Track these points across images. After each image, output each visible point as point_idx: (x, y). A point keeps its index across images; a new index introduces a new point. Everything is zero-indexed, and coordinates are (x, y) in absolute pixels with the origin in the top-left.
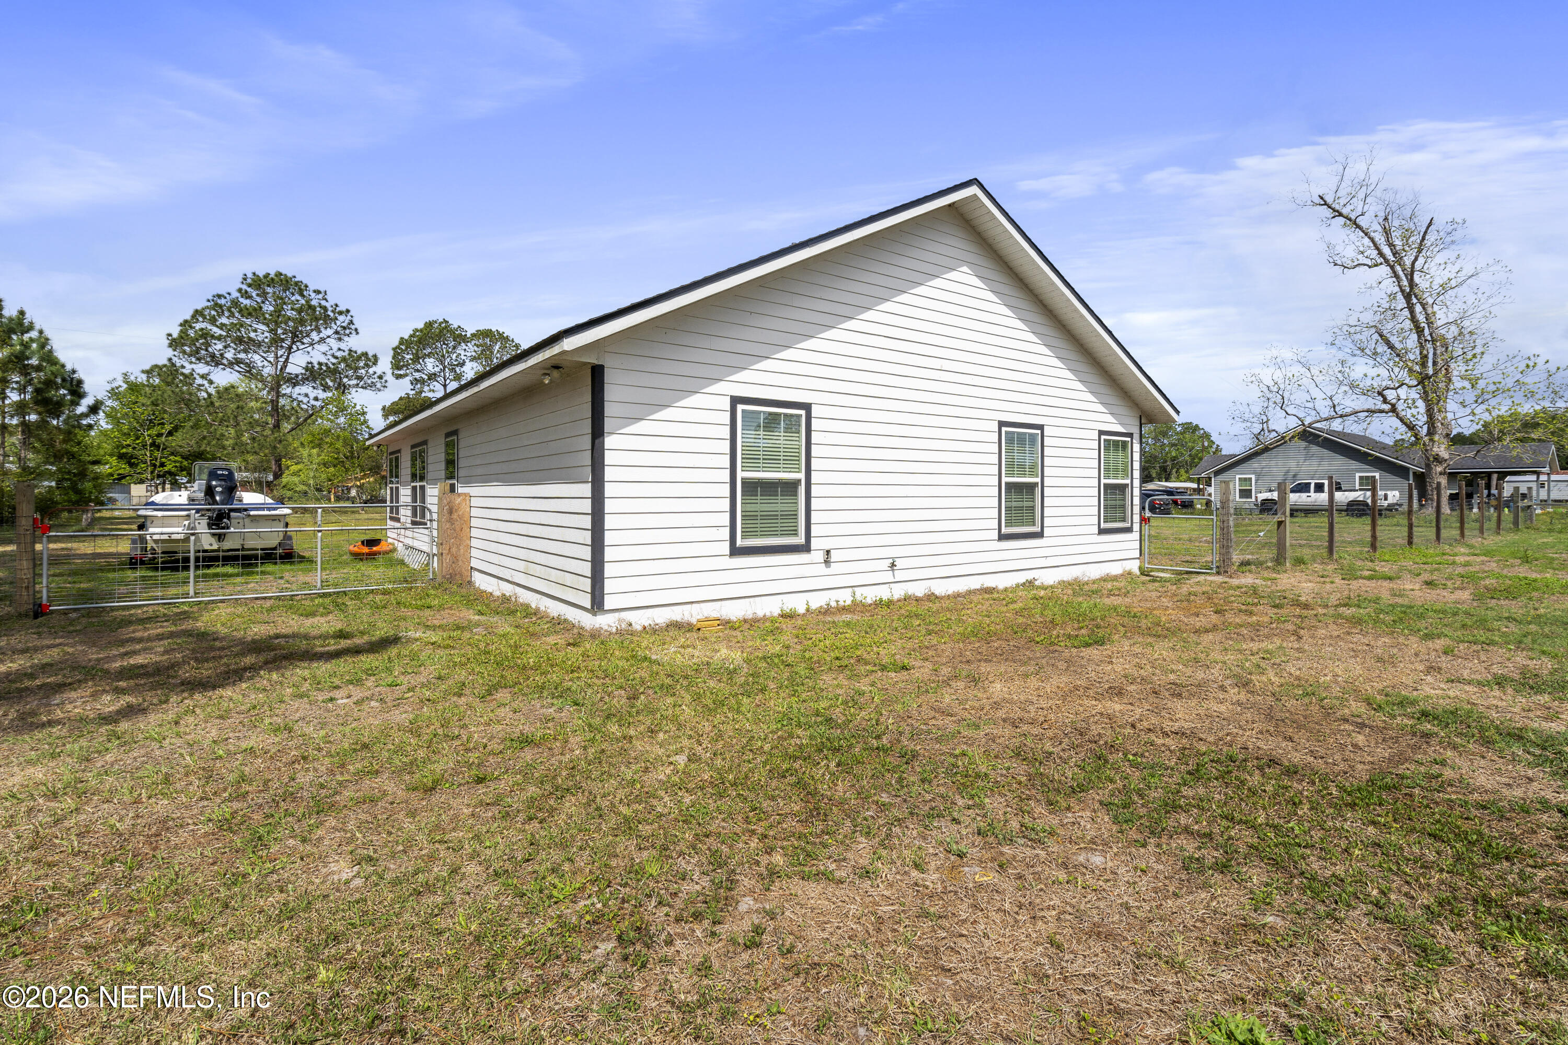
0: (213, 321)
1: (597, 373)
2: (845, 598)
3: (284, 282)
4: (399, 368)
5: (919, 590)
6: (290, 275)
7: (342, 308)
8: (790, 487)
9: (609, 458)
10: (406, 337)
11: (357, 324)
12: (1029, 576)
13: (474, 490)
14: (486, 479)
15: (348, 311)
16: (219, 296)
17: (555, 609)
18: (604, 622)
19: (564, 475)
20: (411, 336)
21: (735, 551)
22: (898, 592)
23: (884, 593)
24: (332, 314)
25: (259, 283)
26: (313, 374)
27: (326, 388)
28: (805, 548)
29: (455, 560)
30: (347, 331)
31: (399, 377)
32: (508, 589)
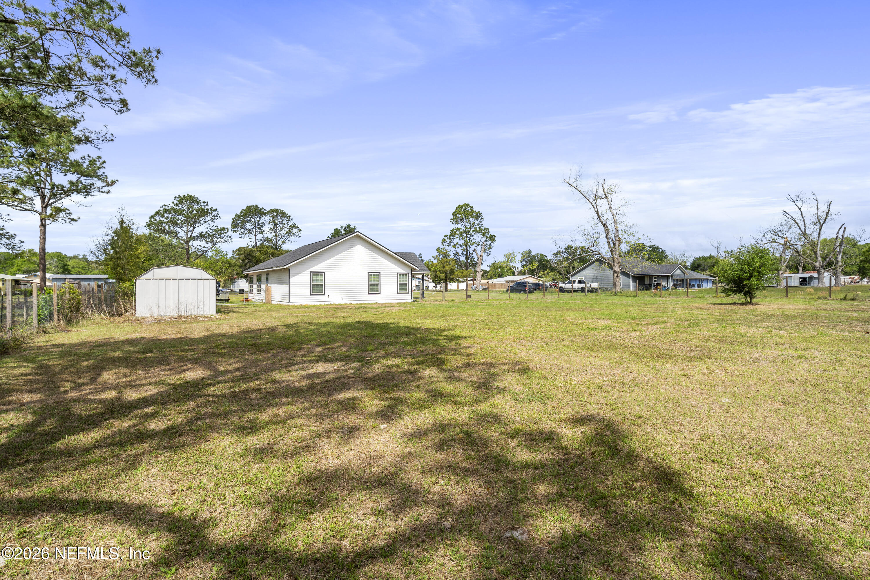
0: (163, 216)
1: (289, 270)
2: (332, 303)
3: (191, 199)
4: (235, 228)
5: (348, 303)
6: (193, 195)
7: (214, 208)
8: (321, 285)
9: (291, 281)
10: (239, 214)
11: (220, 215)
12: (377, 301)
13: (272, 286)
14: (274, 283)
15: (216, 209)
16: (165, 206)
17: (284, 303)
18: (290, 304)
19: (285, 283)
20: (241, 213)
21: (311, 295)
22: (343, 303)
23: (340, 303)
24: (210, 211)
25: (182, 200)
26: (202, 236)
27: (207, 242)
28: (324, 294)
29: (269, 299)
30: (216, 218)
31: (234, 232)
32: (278, 303)
